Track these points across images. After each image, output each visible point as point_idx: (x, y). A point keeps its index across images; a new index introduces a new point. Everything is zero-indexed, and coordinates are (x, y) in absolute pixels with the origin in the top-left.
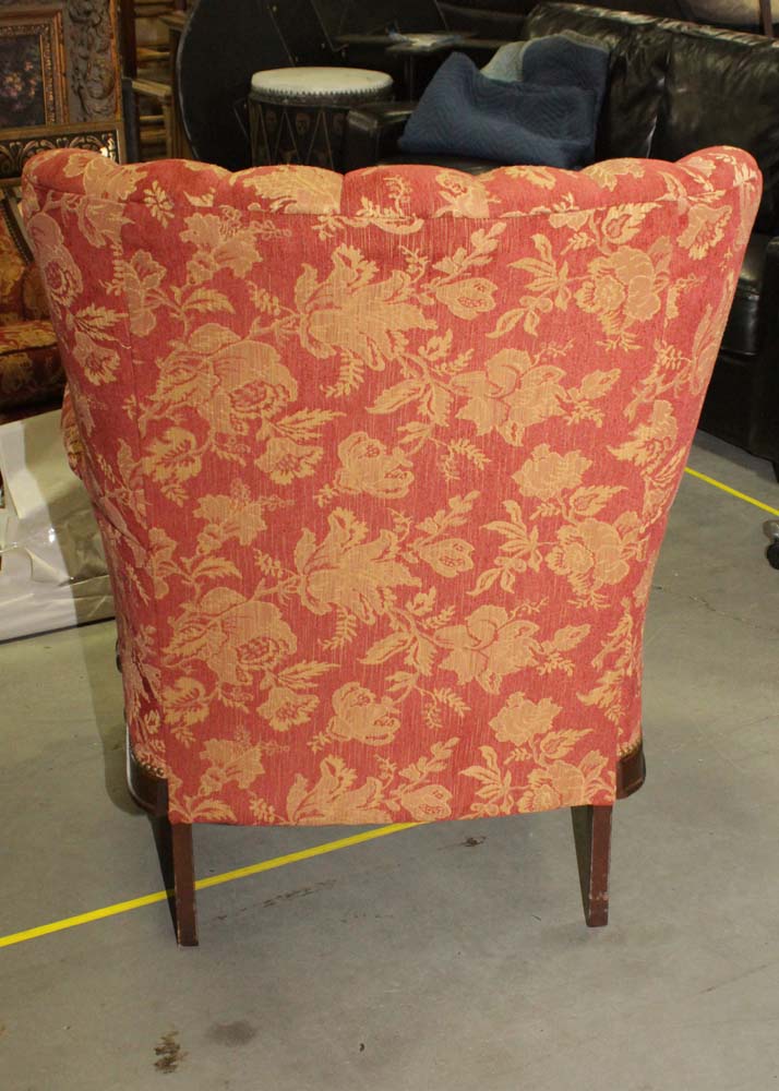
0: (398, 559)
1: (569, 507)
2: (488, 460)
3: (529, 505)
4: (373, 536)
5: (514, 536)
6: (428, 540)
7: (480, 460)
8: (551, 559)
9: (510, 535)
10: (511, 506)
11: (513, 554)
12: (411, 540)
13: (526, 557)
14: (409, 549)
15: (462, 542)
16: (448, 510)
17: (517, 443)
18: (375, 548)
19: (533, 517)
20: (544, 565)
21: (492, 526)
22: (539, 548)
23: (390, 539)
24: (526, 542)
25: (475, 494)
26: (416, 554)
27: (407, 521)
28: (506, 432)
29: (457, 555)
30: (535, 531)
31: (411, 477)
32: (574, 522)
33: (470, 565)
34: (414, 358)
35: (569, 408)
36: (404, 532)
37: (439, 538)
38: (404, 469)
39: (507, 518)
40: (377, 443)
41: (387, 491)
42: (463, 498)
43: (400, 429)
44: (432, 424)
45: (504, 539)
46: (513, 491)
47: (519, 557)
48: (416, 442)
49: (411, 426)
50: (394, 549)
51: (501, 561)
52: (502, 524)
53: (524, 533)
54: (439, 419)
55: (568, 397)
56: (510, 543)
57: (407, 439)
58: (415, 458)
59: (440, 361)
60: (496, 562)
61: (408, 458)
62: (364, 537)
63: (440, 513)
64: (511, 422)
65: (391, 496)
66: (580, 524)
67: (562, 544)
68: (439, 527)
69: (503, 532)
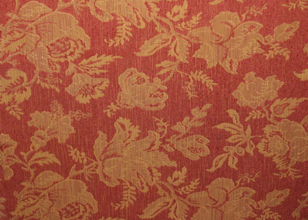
0: (161, 149)
1: (270, 113)
2: (215, 84)
3: (244, 112)
4: (143, 135)
5: (235, 132)
6: (180, 136)
7: (210, 84)
8: (261, 147)
9: (233, 132)
10: (232, 113)
11: (235, 144)
12: (168, 136)
13: (244, 146)
14: (168, 143)
15: (202, 137)
16: (191, 116)
17: (234, 72)
18: (146, 142)
19: (247, 119)
20: (256, 151)
21: (220, 126)
22: (252, 139)
23: (155, 136)
24: (243, 135)
25: (208, 106)
26: (172, 146)
27: (166, 125)
28: (226, 65)
29: (199, 145)
30: (249, 129)
31: (166, 96)
32: (275, 122)
33: (207, 152)
34: (163, 19)
35: (266, 48)
36: (164, 131)
37: (187, 135)
38: (162, 91)
39: (230, 120)
40: (143, 75)
41: (151, 106)
42: (201, 109)
43: (158, 65)
44: (178, 62)
45: (229, 135)
46: (233, 104)
47: (239, 146)
48: (168, 74)
49: (164, 63)
50: (158, 143)
51: (227, 149)
52: (228, 125)
53: (241, 130)
54: (182, 58)
55: (266, 41)
56: (233, 137)
57: (162, 72)
58: (167, 84)
59: (181, 21)
60: (225, 149)
61: (163, 84)
62: (137, 135)
63: (186, 119)
64: (229, 59)
65: (154, 109)
66: (278, 123)
67: (267, 136)
68: (186, 128)
69: (228, 130)
